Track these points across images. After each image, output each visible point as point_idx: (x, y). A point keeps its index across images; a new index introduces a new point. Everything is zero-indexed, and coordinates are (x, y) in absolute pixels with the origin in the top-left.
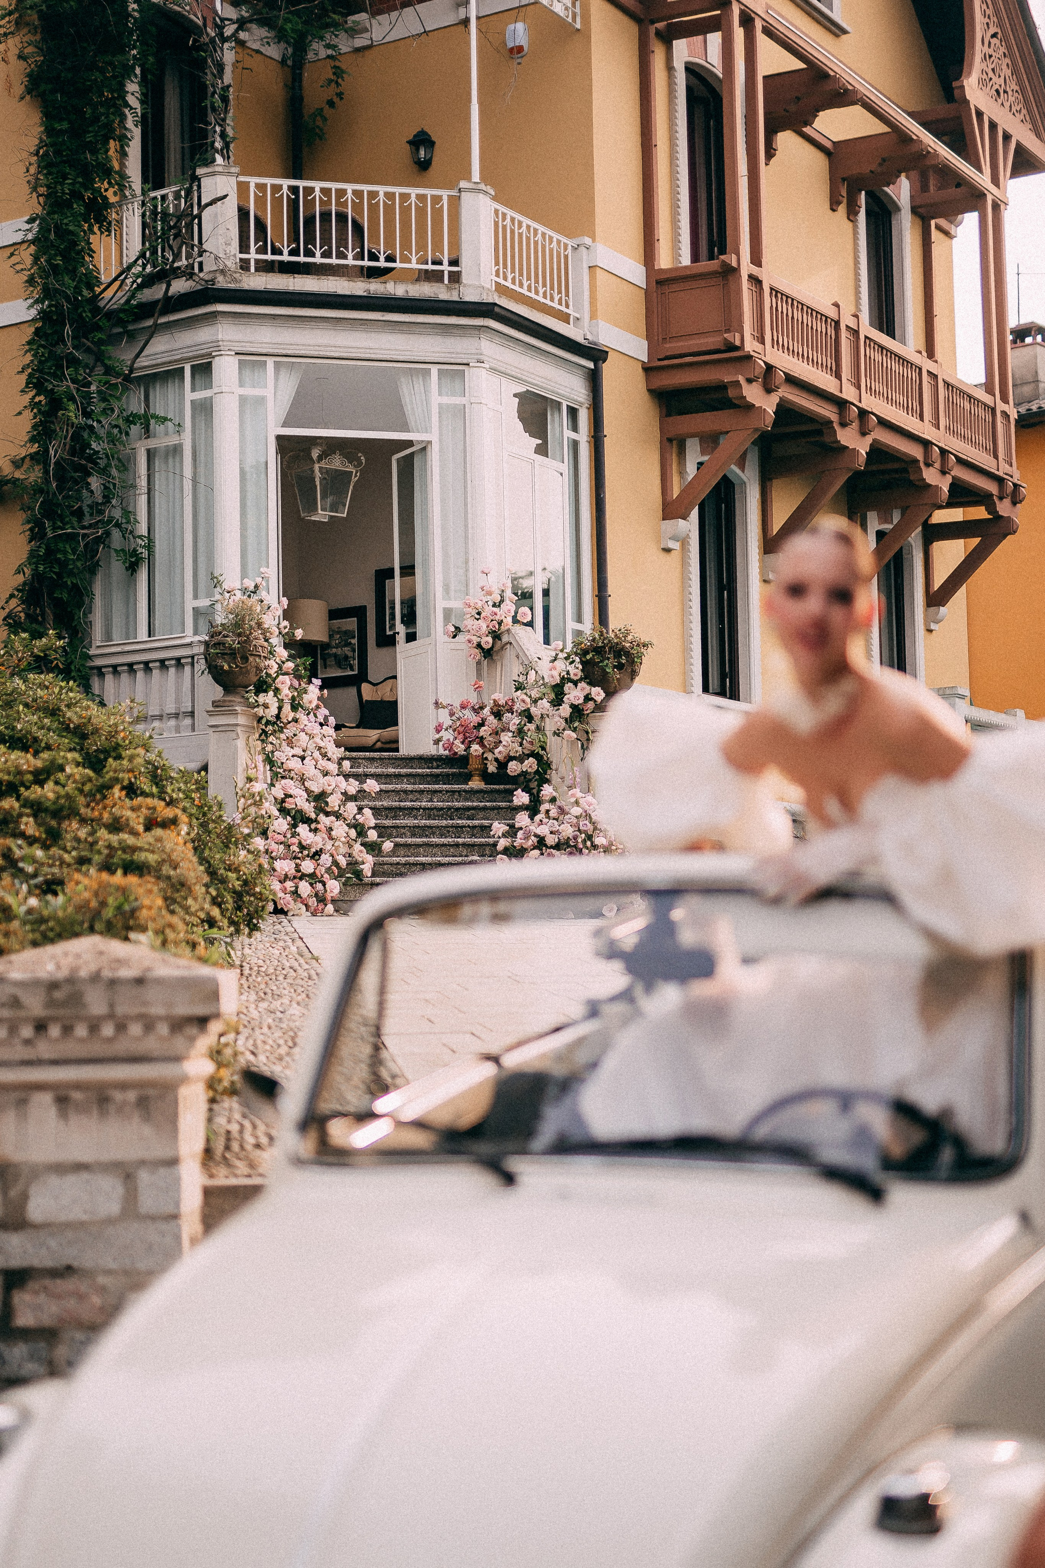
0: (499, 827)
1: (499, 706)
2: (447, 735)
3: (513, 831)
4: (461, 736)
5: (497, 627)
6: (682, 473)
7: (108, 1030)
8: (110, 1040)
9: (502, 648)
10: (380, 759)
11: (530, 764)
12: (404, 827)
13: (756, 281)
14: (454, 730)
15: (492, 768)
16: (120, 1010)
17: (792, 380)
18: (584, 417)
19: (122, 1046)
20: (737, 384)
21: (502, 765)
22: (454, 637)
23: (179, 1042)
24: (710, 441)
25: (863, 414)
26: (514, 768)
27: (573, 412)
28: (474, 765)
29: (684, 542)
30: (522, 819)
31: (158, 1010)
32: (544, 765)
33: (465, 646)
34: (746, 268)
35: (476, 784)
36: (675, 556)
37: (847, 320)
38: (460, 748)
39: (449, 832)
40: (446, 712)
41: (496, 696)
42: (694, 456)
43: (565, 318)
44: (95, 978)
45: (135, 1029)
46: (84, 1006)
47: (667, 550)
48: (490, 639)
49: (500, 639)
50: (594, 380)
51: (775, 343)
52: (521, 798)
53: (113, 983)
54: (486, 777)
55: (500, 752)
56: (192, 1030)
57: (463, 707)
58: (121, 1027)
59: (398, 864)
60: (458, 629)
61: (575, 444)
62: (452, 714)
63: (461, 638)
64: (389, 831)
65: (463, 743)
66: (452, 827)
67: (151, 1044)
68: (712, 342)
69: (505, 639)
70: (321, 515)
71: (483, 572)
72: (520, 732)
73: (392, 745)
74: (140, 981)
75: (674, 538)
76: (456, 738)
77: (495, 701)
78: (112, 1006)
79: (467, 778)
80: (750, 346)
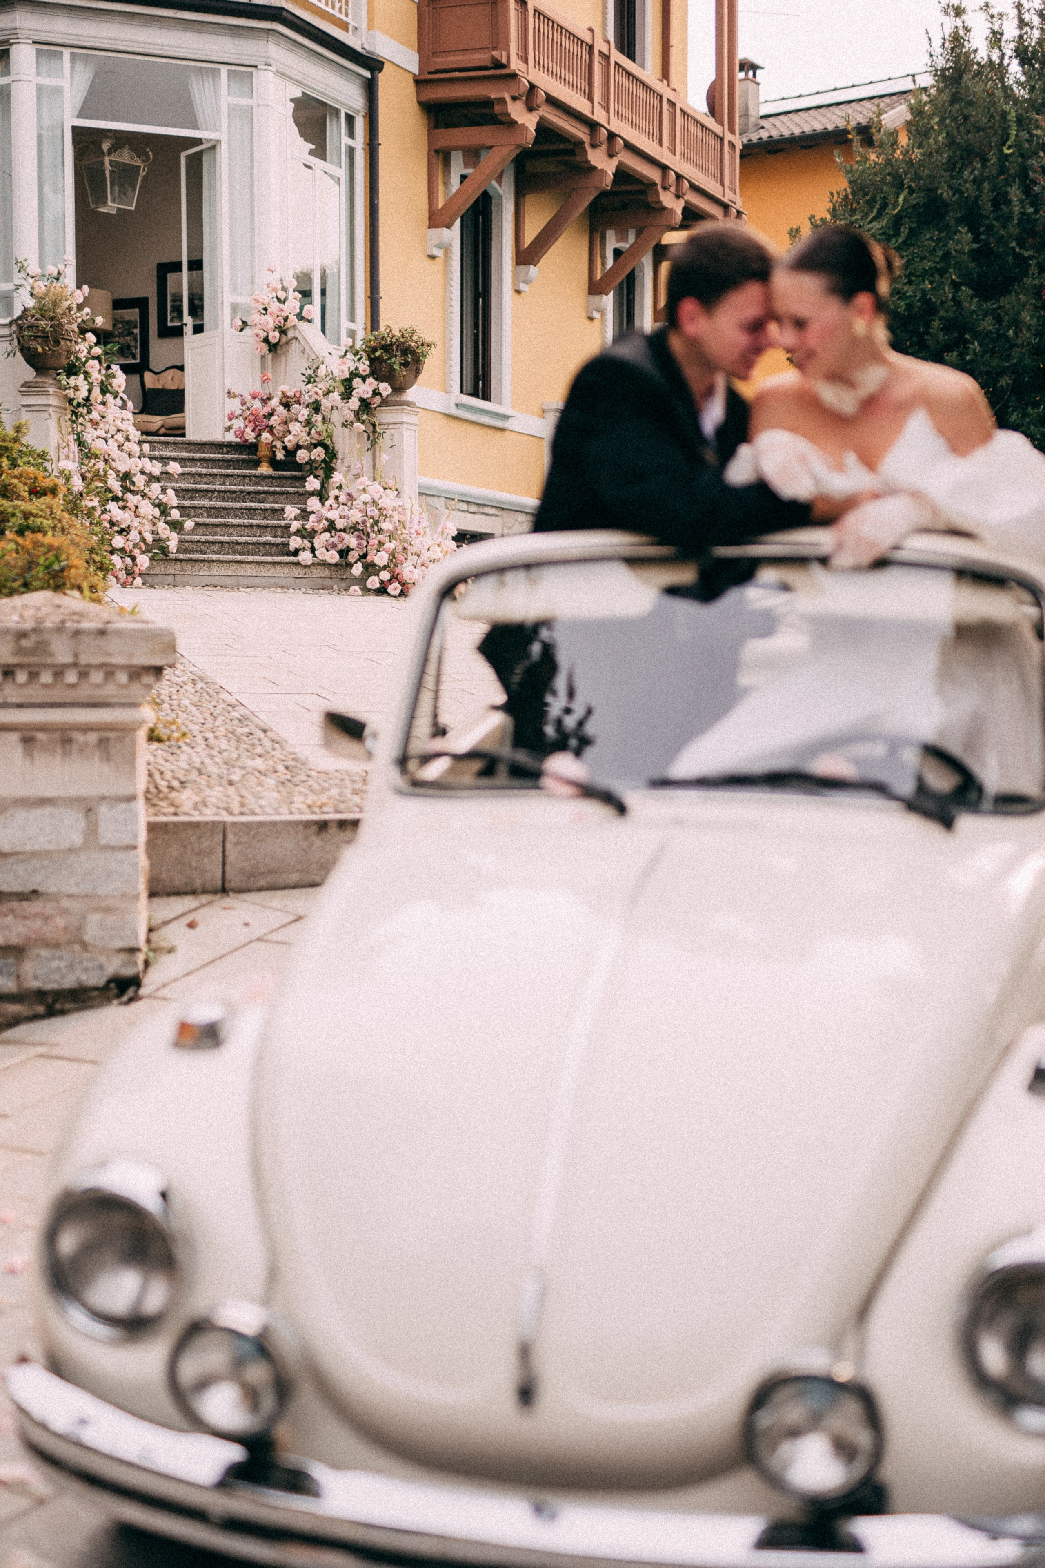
0: (291, 511)
1: (288, 397)
2: (238, 423)
3: (305, 515)
4: (252, 424)
5: (282, 322)
6: (447, 183)
7: (71, 677)
8: (73, 686)
9: (287, 343)
10: (174, 443)
11: (318, 453)
12: (201, 508)
13: (521, 2)
14: (245, 419)
15: (280, 455)
16: (84, 660)
17: (552, 101)
18: (360, 124)
19: (84, 693)
20: (502, 101)
21: (291, 453)
22: (241, 330)
23: (136, 689)
24: (473, 155)
25: (612, 136)
26: (302, 456)
27: (350, 119)
28: (263, 452)
29: (447, 250)
30: (313, 503)
31: (118, 660)
32: (331, 454)
33: (253, 340)
35: (265, 469)
36: (439, 261)
37: (600, 46)
38: (251, 437)
39: (242, 513)
40: (237, 401)
41: (284, 388)
42: (458, 167)
43: (345, 26)
44: (60, 629)
45: (97, 677)
46: (51, 655)
47: (432, 257)
48: (277, 334)
49: (286, 334)
50: (370, 89)
51: (537, 63)
52: (312, 484)
53: (77, 633)
54: (275, 464)
55: (290, 441)
56: (148, 679)
57: (254, 398)
58: (83, 675)
59: (198, 542)
60: (244, 323)
61: (351, 151)
62: (243, 404)
63: (247, 331)
64: (187, 511)
65: (253, 431)
66: (246, 509)
67: (110, 691)
68: (481, 59)
69: (291, 334)
70: (111, 207)
71: (269, 270)
72: (308, 423)
73: (179, 430)
74: (102, 633)
75: (439, 246)
76: (246, 426)
77: (283, 393)
78: (76, 655)
79: (257, 464)
80: (515, 65)
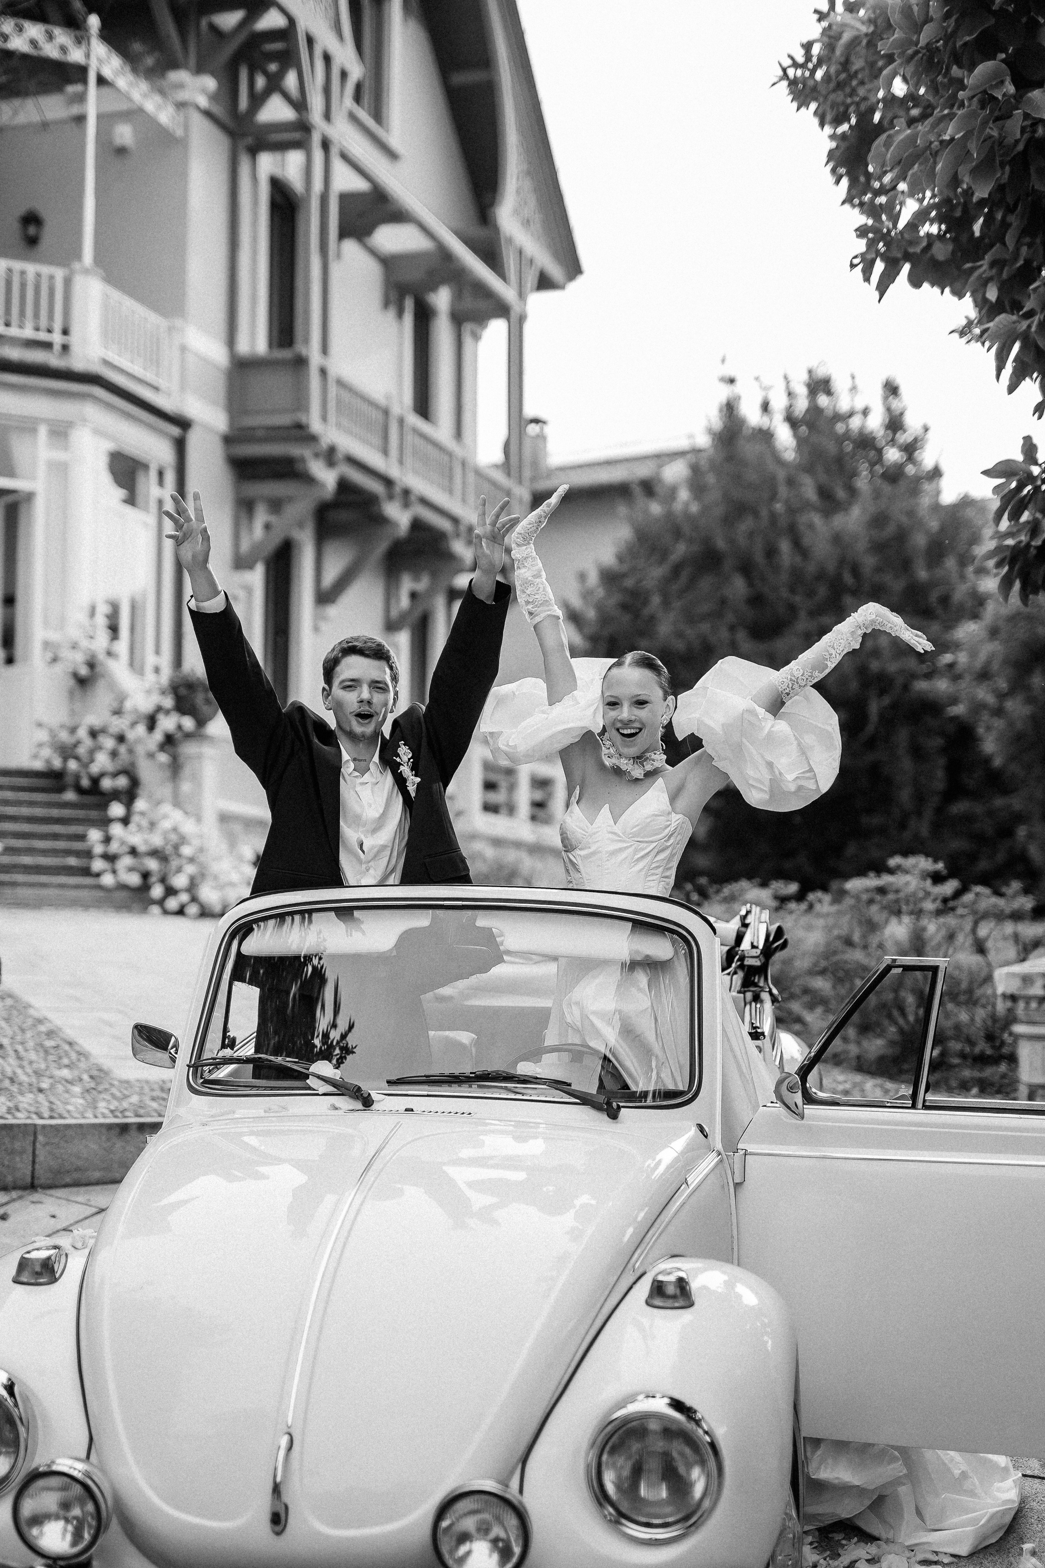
0: (95, 835)
1: (94, 728)
2: (46, 752)
3: (107, 840)
4: (59, 752)
5: (91, 657)
6: (251, 529)
9: (96, 678)
11: (122, 782)
13: (323, 372)
14: (52, 747)
15: (85, 783)
17: (351, 460)
18: (170, 477)
20: (303, 459)
21: (95, 781)
22: (52, 664)
24: (276, 505)
25: (406, 491)
26: (107, 784)
27: (161, 474)
28: (69, 780)
30: (116, 830)
32: (135, 782)
33: (61, 674)
34: (315, 358)
35: (70, 796)
37: (396, 410)
38: (57, 763)
39: (47, 837)
40: (45, 730)
41: (91, 719)
42: (261, 517)
43: (155, 390)
48: (86, 669)
49: (95, 670)
50: (180, 446)
51: (339, 425)
52: (116, 810)
54: (80, 790)
55: (95, 769)
57: (61, 727)
59: (4, 864)
60: (55, 657)
61: (162, 502)
62: (51, 733)
63: (57, 665)
65: (60, 759)
66: (50, 833)
68: (284, 420)
69: (99, 669)
72: (114, 754)
76: (53, 755)
77: (90, 724)
79: (62, 790)
80: (316, 425)
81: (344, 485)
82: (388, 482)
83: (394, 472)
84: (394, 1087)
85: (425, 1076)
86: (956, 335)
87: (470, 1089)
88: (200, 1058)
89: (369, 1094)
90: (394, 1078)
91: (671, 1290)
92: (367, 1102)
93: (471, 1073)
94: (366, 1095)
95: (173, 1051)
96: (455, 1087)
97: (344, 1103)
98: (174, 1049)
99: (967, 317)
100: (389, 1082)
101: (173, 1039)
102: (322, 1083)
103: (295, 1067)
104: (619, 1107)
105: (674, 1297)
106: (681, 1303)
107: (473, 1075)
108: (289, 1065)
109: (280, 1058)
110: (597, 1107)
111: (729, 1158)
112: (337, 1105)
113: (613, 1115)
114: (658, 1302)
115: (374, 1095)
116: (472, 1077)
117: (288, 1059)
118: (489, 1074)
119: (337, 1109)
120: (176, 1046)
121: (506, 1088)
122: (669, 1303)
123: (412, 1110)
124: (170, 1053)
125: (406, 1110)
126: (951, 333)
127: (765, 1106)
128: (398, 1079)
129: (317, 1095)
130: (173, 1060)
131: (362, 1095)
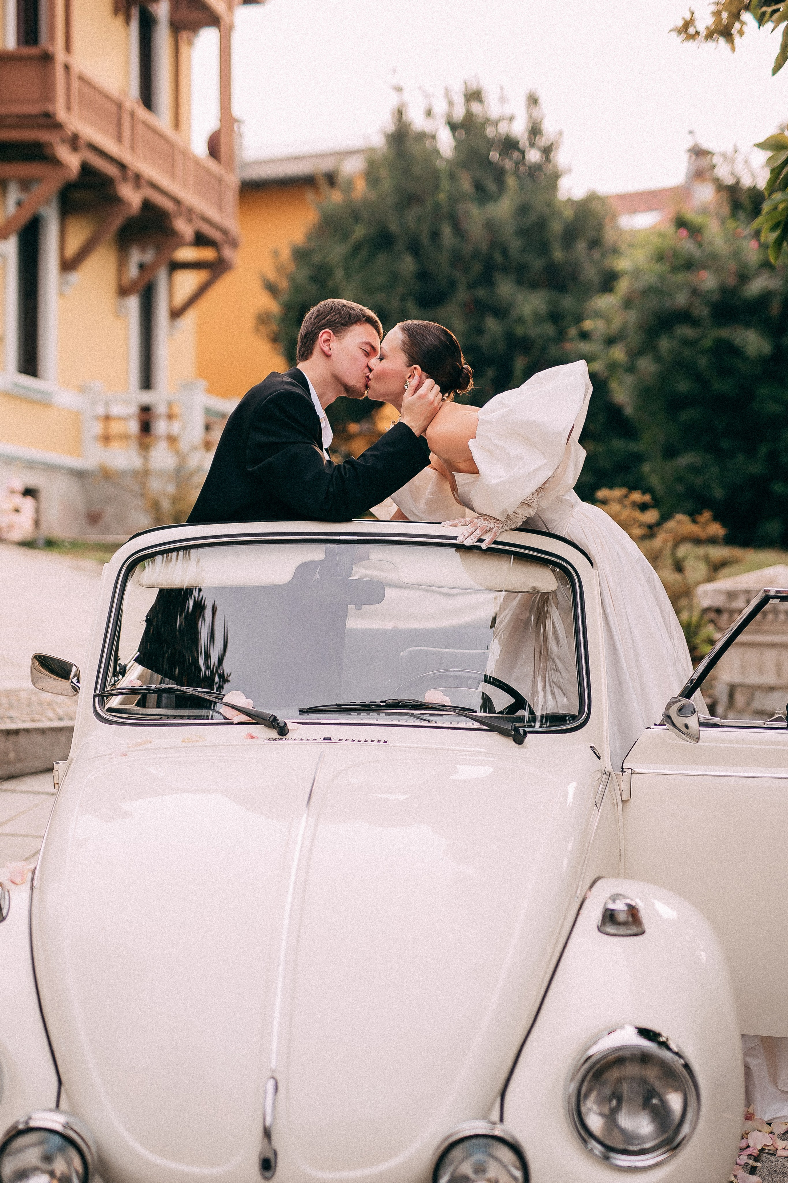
6: (5, 207)
13: (67, 67)
17: (92, 147)
20: (51, 145)
24: (25, 185)
25: (138, 176)
29: (5, 260)
42: (14, 194)
51: (80, 116)
68: (32, 109)
81: (86, 168)
82: (122, 167)
83: (127, 158)
84: (305, 716)
85: (337, 705)
86: (674, 34)
87: (378, 717)
88: (104, 690)
89: (285, 724)
90: (306, 707)
91: (622, 917)
92: (283, 731)
93: (382, 702)
94: (282, 725)
95: (74, 680)
96: (364, 715)
97: (261, 731)
98: (76, 678)
99: (683, 18)
100: (302, 711)
101: (74, 669)
102: (236, 712)
103: (208, 697)
104: (525, 733)
105: (625, 924)
106: (634, 929)
107: (384, 704)
108: (202, 695)
109: (191, 689)
110: (504, 733)
111: (618, 777)
112: (254, 735)
113: (519, 740)
114: (610, 929)
115: (290, 726)
116: (383, 706)
117: (200, 689)
118: (399, 703)
119: (253, 738)
120: (77, 675)
121: (412, 715)
122: (622, 930)
123: (330, 739)
124: (72, 682)
125: (324, 739)
126: (670, 31)
127: (649, 728)
128: (309, 709)
129: (232, 724)
130: (76, 689)
131: (278, 724)
